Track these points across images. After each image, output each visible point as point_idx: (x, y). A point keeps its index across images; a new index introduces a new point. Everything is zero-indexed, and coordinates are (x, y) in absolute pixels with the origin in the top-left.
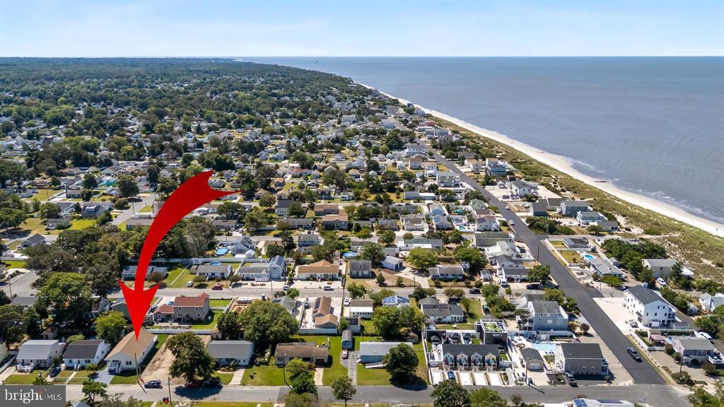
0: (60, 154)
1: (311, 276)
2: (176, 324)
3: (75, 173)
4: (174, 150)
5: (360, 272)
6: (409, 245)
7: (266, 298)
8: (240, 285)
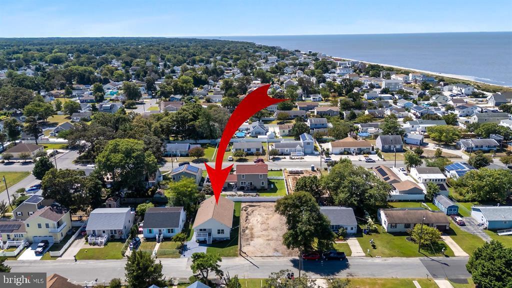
0: (68, 73)
1: (345, 151)
2: (241, 193)
3: (81, 88)
4: (156, 74)
5: (392, 146)
6: (415, 126)
7: (315, 169)
8: (279, 159)
